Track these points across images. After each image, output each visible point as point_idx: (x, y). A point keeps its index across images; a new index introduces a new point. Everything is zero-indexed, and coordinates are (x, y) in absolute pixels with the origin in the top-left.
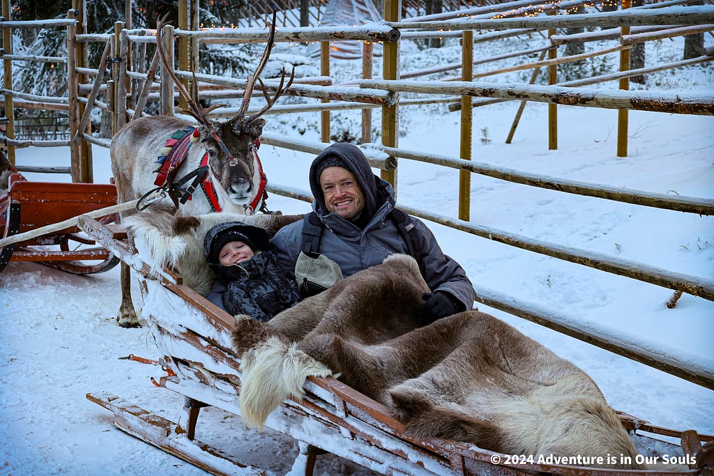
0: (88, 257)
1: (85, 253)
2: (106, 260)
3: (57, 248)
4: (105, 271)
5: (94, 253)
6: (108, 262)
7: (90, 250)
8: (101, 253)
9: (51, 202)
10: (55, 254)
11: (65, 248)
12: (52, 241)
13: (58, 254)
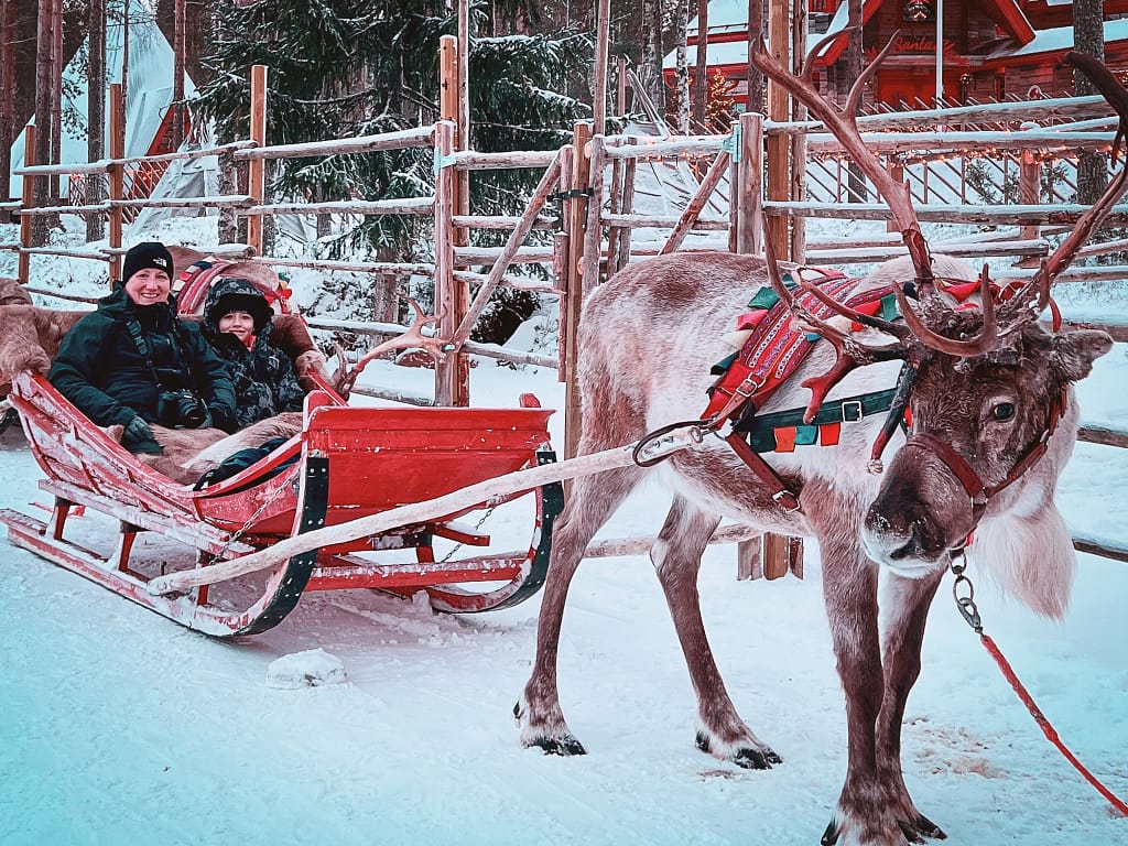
0: (476, 575)
1: (470, 566)
2: (515, 580)
3: (410, 555)
4: (511, 605)
5: (488, 566)
6: (520, 584)
7: (479, 560)
8: (502, 565)
9: (394, 451)
10: (404, 571)
11: (426, 556)
12: (398, 540)
13: (411, 569)
